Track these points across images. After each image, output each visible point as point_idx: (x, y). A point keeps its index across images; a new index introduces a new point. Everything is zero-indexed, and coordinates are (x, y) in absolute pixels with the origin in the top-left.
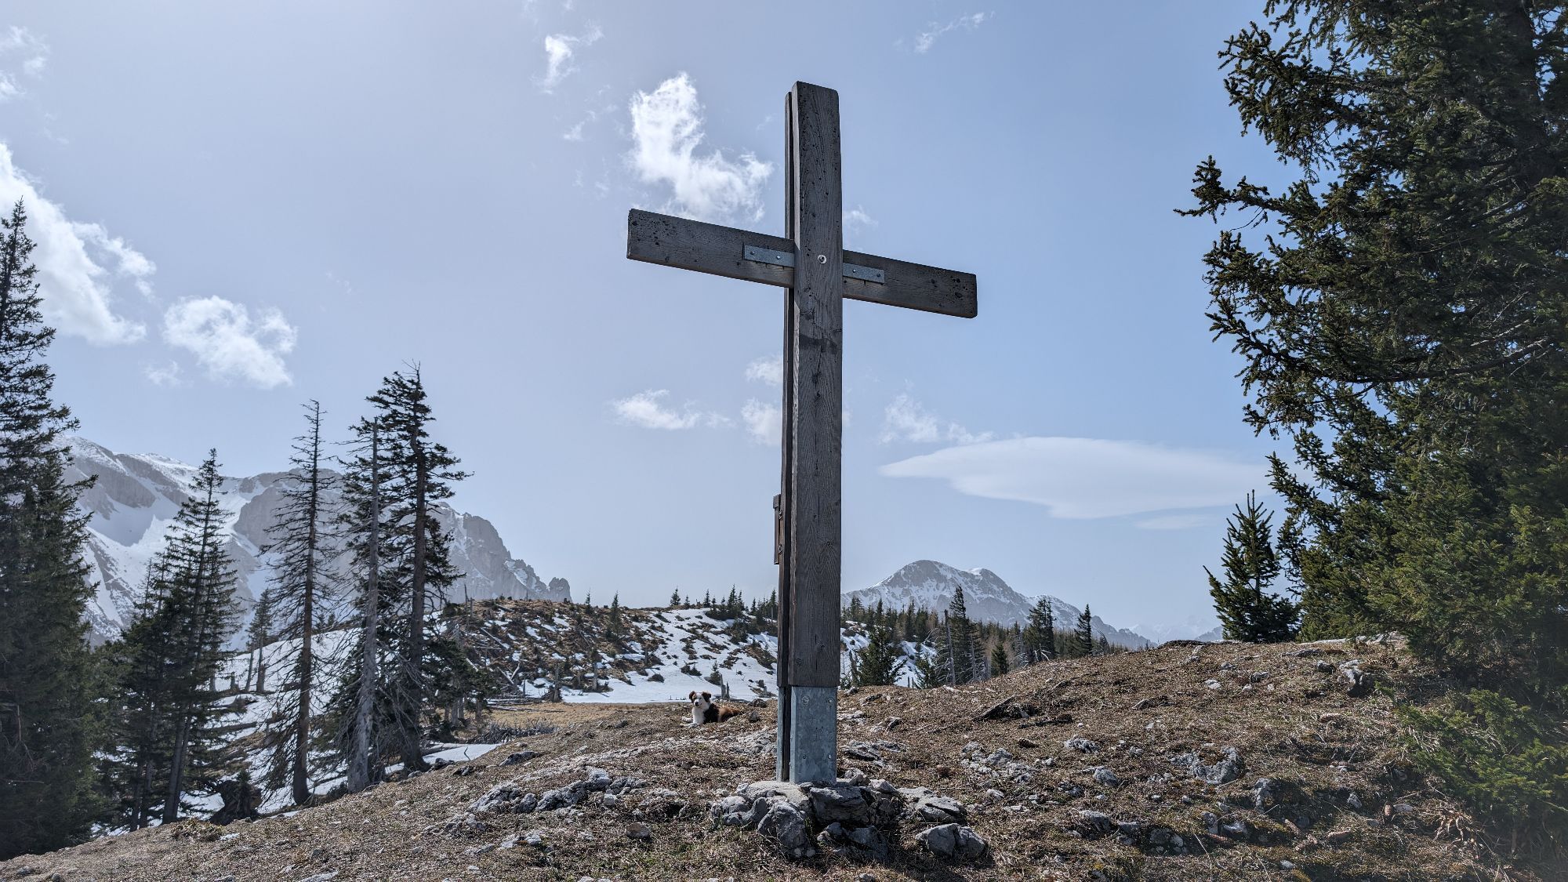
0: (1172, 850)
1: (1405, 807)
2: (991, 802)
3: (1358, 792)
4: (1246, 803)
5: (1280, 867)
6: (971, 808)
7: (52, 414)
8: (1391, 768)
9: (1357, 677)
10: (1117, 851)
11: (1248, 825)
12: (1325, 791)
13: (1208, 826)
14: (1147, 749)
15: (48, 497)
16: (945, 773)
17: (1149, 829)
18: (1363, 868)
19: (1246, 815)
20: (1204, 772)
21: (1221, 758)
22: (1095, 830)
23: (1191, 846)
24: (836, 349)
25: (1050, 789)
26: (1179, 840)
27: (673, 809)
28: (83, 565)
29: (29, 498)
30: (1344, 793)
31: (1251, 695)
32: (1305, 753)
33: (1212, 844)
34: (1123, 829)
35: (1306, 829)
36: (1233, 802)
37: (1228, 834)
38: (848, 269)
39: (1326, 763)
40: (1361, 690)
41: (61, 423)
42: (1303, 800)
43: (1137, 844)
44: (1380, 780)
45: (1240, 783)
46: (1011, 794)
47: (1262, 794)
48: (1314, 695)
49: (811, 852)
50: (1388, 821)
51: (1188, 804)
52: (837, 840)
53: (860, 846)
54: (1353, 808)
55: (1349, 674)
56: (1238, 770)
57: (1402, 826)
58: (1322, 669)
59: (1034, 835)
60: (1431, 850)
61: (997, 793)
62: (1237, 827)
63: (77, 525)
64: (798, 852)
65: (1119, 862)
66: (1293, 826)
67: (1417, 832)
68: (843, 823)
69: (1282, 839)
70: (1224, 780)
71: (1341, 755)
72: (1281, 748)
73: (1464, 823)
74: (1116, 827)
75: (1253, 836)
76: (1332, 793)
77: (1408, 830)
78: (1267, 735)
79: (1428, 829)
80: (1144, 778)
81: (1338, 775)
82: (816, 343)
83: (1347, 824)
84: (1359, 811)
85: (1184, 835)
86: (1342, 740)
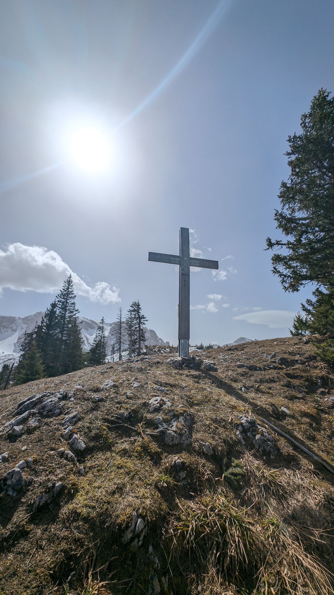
0: (256, 370)
1: (311, 363)
2: (221, 362)
3: (300, 360)
4: (275, 362)
5: (279, 374)
6: (217, 363)
7: (76, 311)
8: (310, 356)
9: (306, 340)
10: (244, 370)
11: (274, 366)
12: (293, 360)
13: (265, 366)
14: (257, 353)
15: (75, 325)
16: (214, 358)
17: (252, 366)
18: (299, 374)
19: (274, 364)
20: (267, 357)
21: (271, 354)
22: (240, 366)
23: (260, 369)
24: (189, 275)
25: (233, 360)
26: (258, 368)
27: (158, 362)
28: (81, 337)
29: (72, 325)
30: (297, 361)
31: (283, 344)
32: (290, 353)
33: (265, 369)
34: (246, 366)
35: (287, 367)
36: (272, 362)
37: (269, 368)
38: (191, 261)
39: (295, 355)
40: (307, 343)
41: (77, 312)
42: (288, 362)
43: (249, 369)
44: (307, 358)
45: (274, 359)
46: (225, 360)
47: (278, 360)
48: (296, 344)
49: (181, 368)
50: (307, 366)
51: (261, 362)
52: (186, 366)
53: (190, 367)
54: (299, 363)
55: (305, 340)
56: (274, 356)
57: (310, 367)
58: (299, 339)
59: (227, 367)
60: (316, 371)
61: (222, 361)
62: (272, 366)
63: (80, 330)
64: (178, 368)
65: (244, 372)
66: (284, 366)
67: (313, 368)
68: (188, 363)
69: (282, 369)
70: (271, 358)
71: (299, 354)
72: (285, 353)
73: (324, 366)
74: (245, 366)
75: (275, 368)
76: (295, 361)
77: (311, 367)
78: (282, 350)
79: (316, 367)
80: (254, 358)
81: (297, 357)
82: (184, 274)
83: (297, 366)
84: (300, 364)
85: (259, 367)
86: (300, 351)
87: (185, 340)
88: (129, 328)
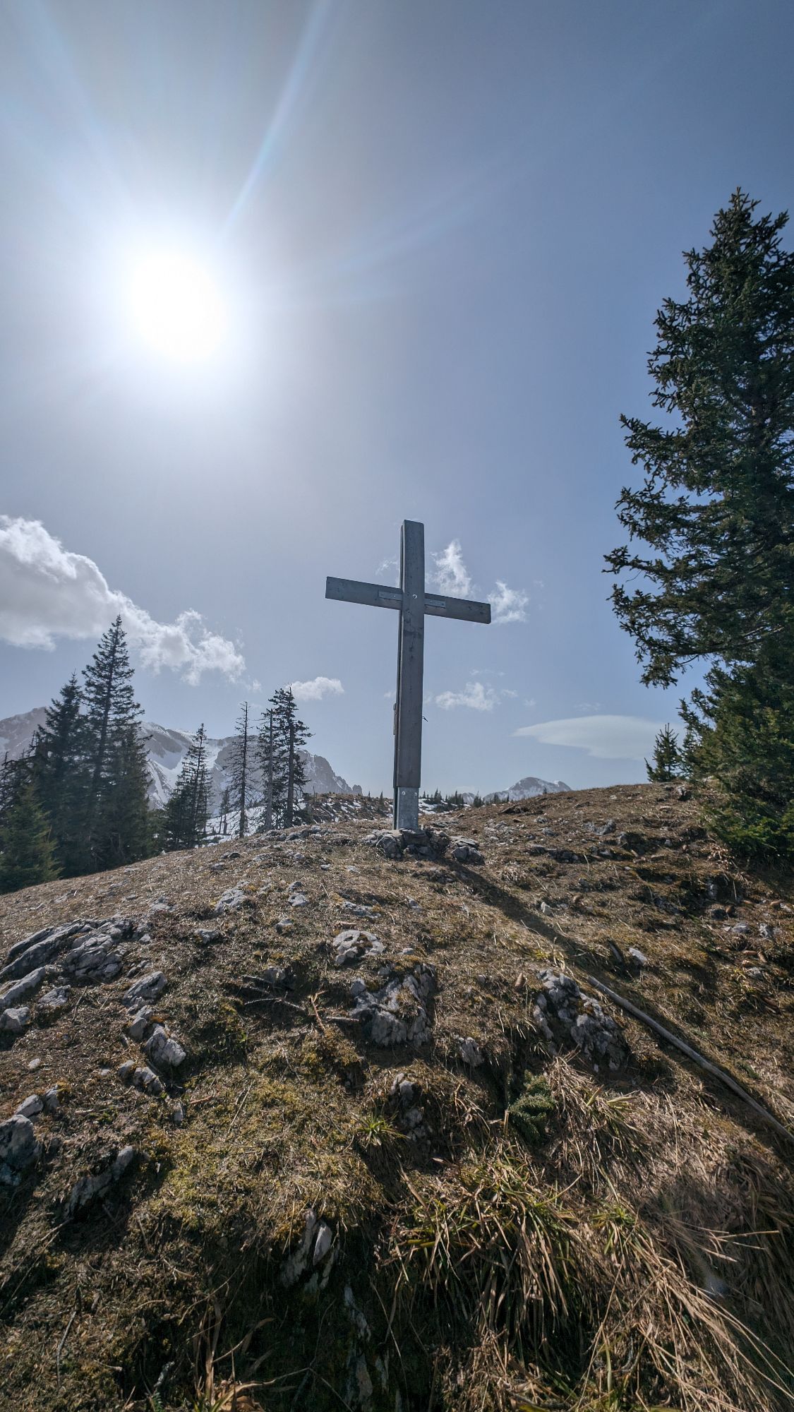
0: (572, 861)
1: (694, 846)
2: (492, 841)
3: (671, 839)
4: (613, 843)
5: (624, 869)
6: (482, 844)
7: (133, 706)
8: (690, 830)
9: (683, 792)
10: (545, 861)
11: (612, 852)
12: (654, 839)
13: (592, 852)
14: (572, 821)
15: (131, 744)
16: (475, 832)
17: (562, 852)
18: (666, 871)
19: (612, 848)
20: (596, 830)
21: (605, 824)
22: (536, 852)
23: (582, 860)
24: (421, 636)
25: (520, 837)
26: (576, 857)
28: (146, 772)
29: (123, 743)
30: (663, 840)
31: (630, 801)
32: (648, 823)
33: (592, 860)
34: (550, 852)
35: (641, 854)
36: (607, 842)
37: (601, 855)
38: (428, 602)
39: (658, 827)
40: (684, 798)
41: (137, 711)
42: (642, 842)
43: (556, 859)
44: (684, 834)
45: (612, 834)
46: (501, 838)
47: (622, 839)
48: (661, 800)
49: (399, 856)
50: (684, 852)
51: (584, 842)
52: (411, 852)
53: (422, 854)
54: (667, 846)
55: (680, 791)
56: (612, 829)
57: (691, 854)
58: (667, 789)
59: (507, 854)
60: (704, 865)
61: (495, 838)
62: (606, 853)
63: (143, 756)
64: (393, 855)
65: (544, 865)
66: (634, 853)
67: (699, 857)
68: (415, 845)
69: (628, 858)
70: (605, 834)
71: (666, 824)
72: (637, 821)
73: (723, 853)
74: (546, 852)
75: (614, 857)
76: (658, 840)
77: (693, 856)
78: (630, 815)
79: (704, 856)
80: (566, 833)
81: (663, 832)
82: (411, 633)
83: (663, 852)
84: (670, 848)
85: (579, 855)
86: (668, 818)
87: (411, 790)
88: (265, 752)
